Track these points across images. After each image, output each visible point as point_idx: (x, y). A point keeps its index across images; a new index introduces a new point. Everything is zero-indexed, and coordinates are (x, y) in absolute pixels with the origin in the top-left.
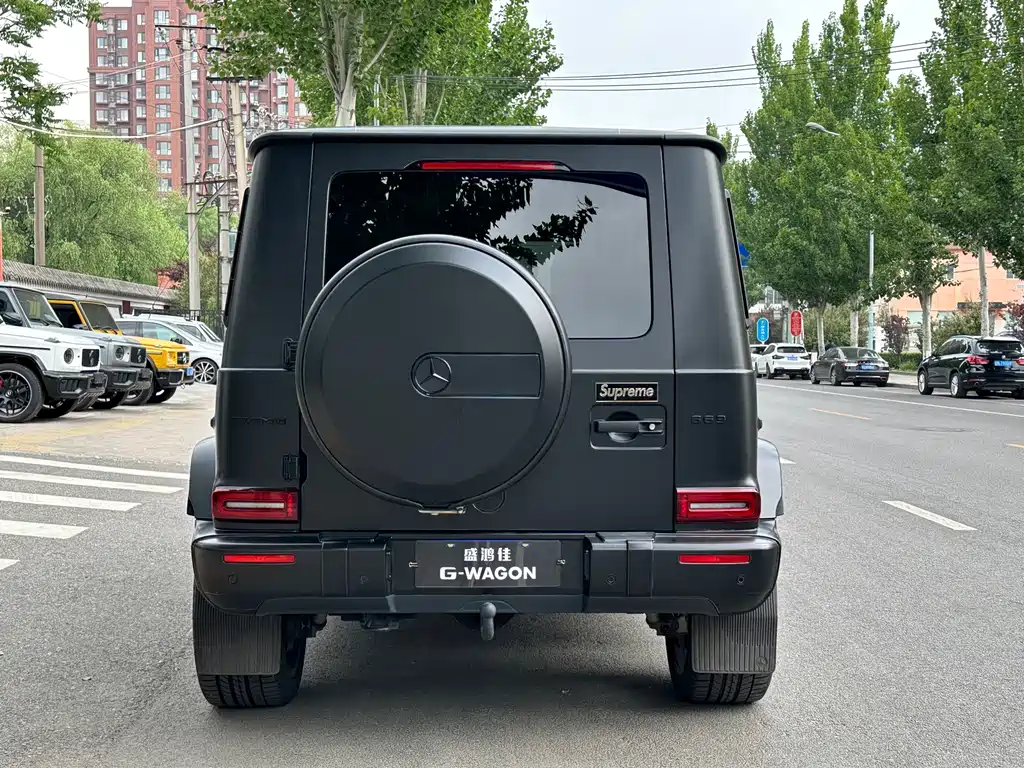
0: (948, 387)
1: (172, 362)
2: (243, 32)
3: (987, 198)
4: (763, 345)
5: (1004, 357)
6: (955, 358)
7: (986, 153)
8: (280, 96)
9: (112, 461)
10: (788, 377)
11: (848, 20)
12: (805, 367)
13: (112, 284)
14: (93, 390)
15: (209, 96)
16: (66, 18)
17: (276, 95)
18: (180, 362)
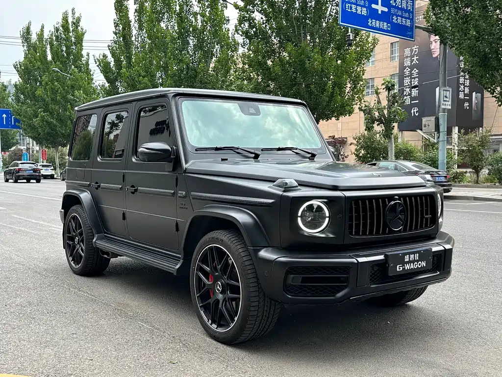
11: (65, 27)
12: (52, 173)
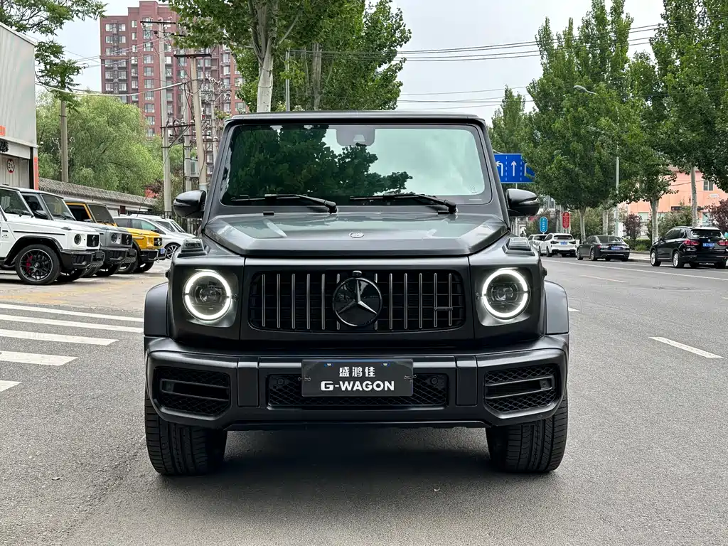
0: (672, 261)
1: (151, 245)
2: (195, 17)
3: (698, 134)
4: (543, 235)
5: (709, 240)
6: (676, 242)
7: (697, 103)
8: (225, 74)
9: (103, 310)
10: (561, 255)
12: (572, 248)
13: (113, 195)
14: (94, 263)
15: (179, 73)
16: (80, 15)
17: (222, 73)
18: (156, 245)
